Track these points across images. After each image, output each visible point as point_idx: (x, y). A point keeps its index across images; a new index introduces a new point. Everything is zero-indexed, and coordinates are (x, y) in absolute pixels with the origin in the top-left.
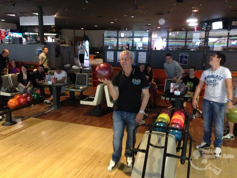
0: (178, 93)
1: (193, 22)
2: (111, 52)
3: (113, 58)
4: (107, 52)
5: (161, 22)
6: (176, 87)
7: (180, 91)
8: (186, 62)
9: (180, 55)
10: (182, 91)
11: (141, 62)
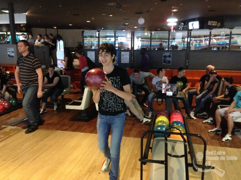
0: (170, 93)
1: (172, 22)
2: (92, 52)
3: (94, 58)
4: (88, 52)
5: (140, 21)
6: (168, 87)
7: (172, 91)
8: (169, 62)
9: (163, 55)
10: (174, 92)
11: (124, 62)
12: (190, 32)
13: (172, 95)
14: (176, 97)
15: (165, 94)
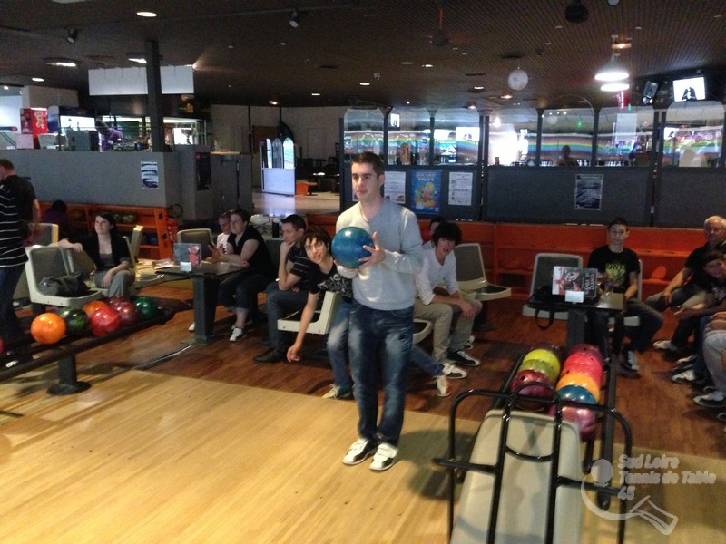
0: (575, 296)
1: (613, 80)
5: (515, 79)
6: (571, 277)
7: (583, 290)
8: (595, 204)
9: (577, 181)
10: (590, 291)
11: (457, 203)
12: (661, 111)
13: (582, 301)
14: (594, 306)
15: (562, 297)
